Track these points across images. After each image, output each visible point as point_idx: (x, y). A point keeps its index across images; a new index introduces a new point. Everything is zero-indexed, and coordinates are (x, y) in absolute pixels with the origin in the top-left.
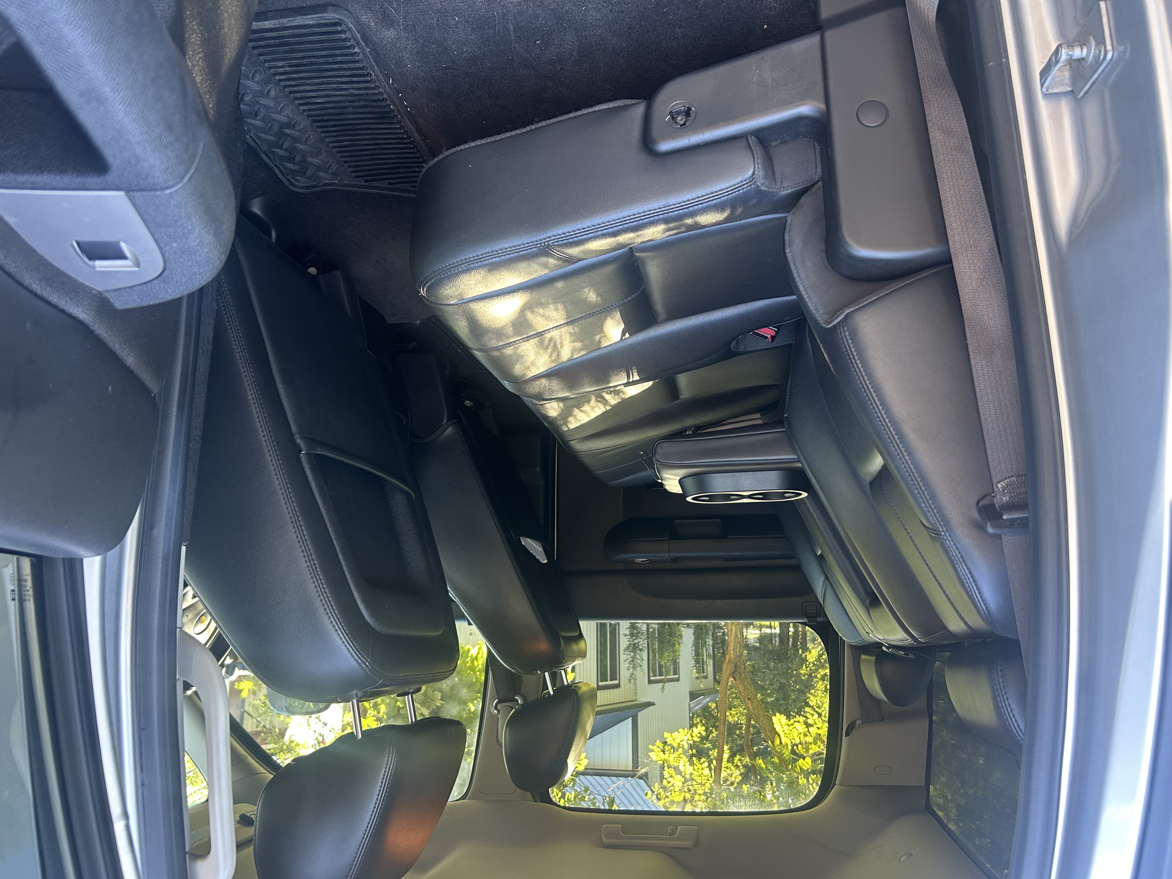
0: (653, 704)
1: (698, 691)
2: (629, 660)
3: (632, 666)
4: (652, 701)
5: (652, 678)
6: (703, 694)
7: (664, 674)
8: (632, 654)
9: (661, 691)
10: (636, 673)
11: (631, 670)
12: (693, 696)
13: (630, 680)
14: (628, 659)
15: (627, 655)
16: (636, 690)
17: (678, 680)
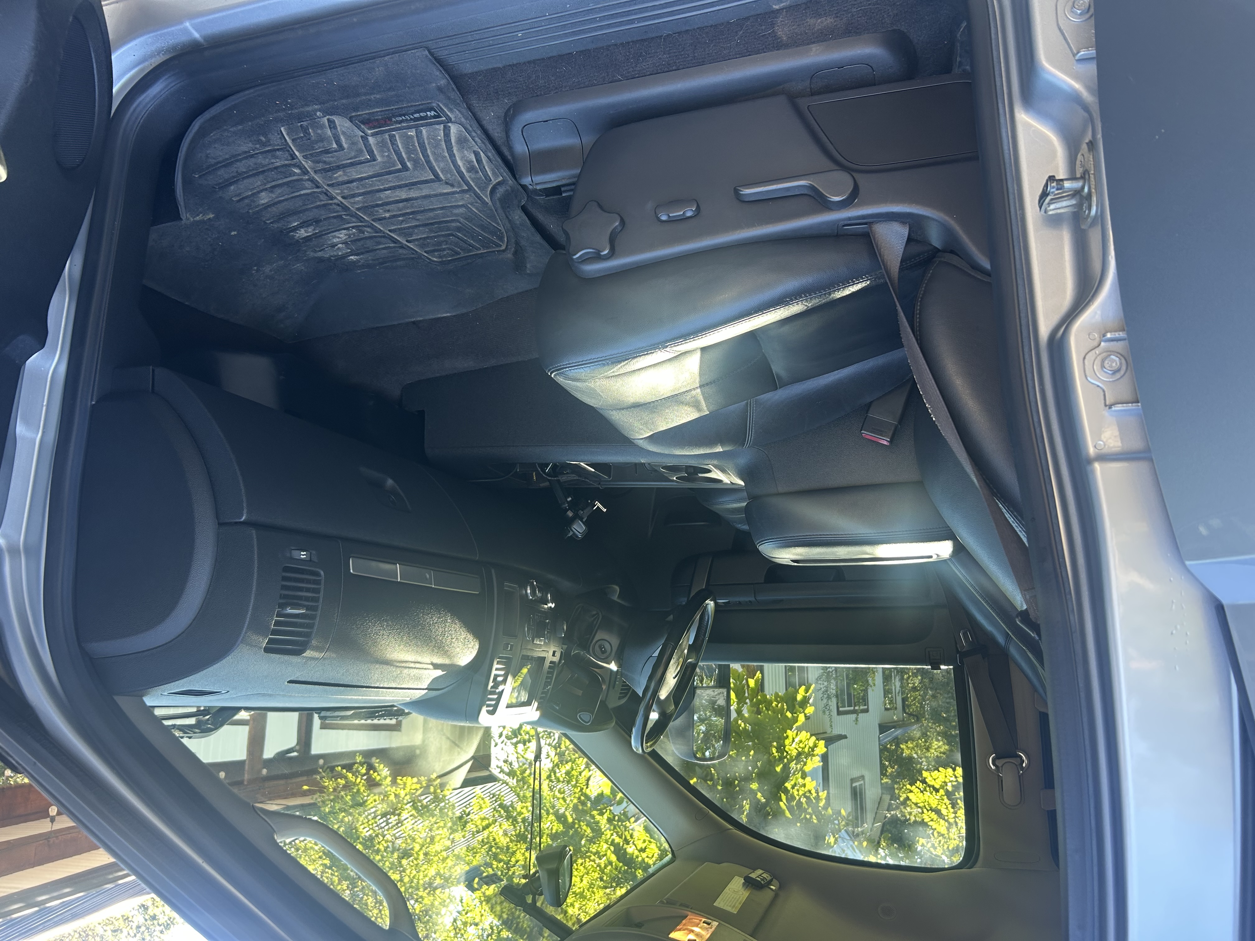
0: (845, 737)
1: (889, 723)
2: (823, 690)
3: (825, 696)
4: (843, 734)
5: (841, 709)
6: (894, 727)
7: (853, 705)
8: (826, 684)
9: (854, 723)
10: (830, 703)
11: (825, 701)
12: (883, 728)
13: (824, 712)
14: (821, 689)
15: (820, 684)
16: (832, 722)
17: (866, 711)
